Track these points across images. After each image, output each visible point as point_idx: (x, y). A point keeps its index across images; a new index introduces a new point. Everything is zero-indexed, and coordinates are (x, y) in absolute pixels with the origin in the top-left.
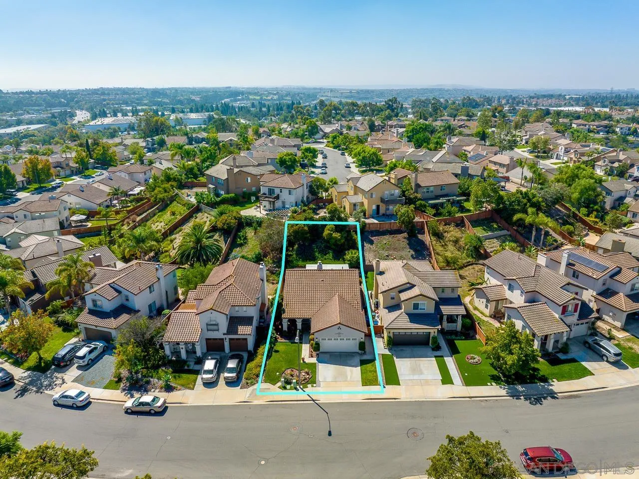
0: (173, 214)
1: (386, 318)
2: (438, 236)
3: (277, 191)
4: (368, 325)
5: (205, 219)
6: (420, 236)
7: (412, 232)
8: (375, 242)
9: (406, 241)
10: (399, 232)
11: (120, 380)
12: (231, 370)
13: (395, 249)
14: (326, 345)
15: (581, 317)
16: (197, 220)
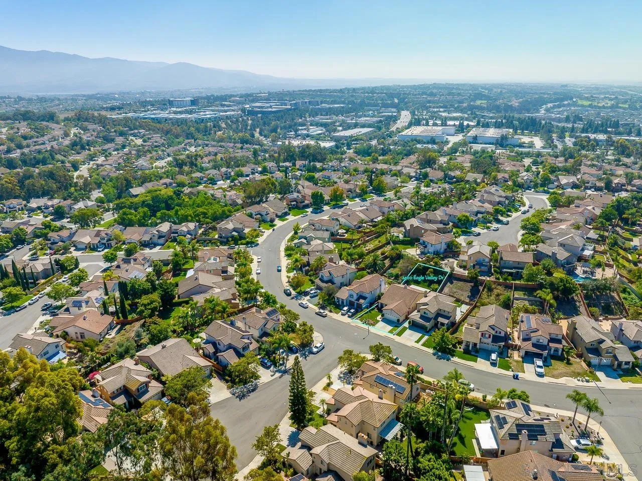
0: (379, 242)
2: (489, 290)
3: (426, 244)
6: (479, 287)
7: (475, 283)
8: (454, 283)
9: (471, 287)
10: (469, 281)
11: (319, 304)
12: (351, 313)
15: (493, 341)
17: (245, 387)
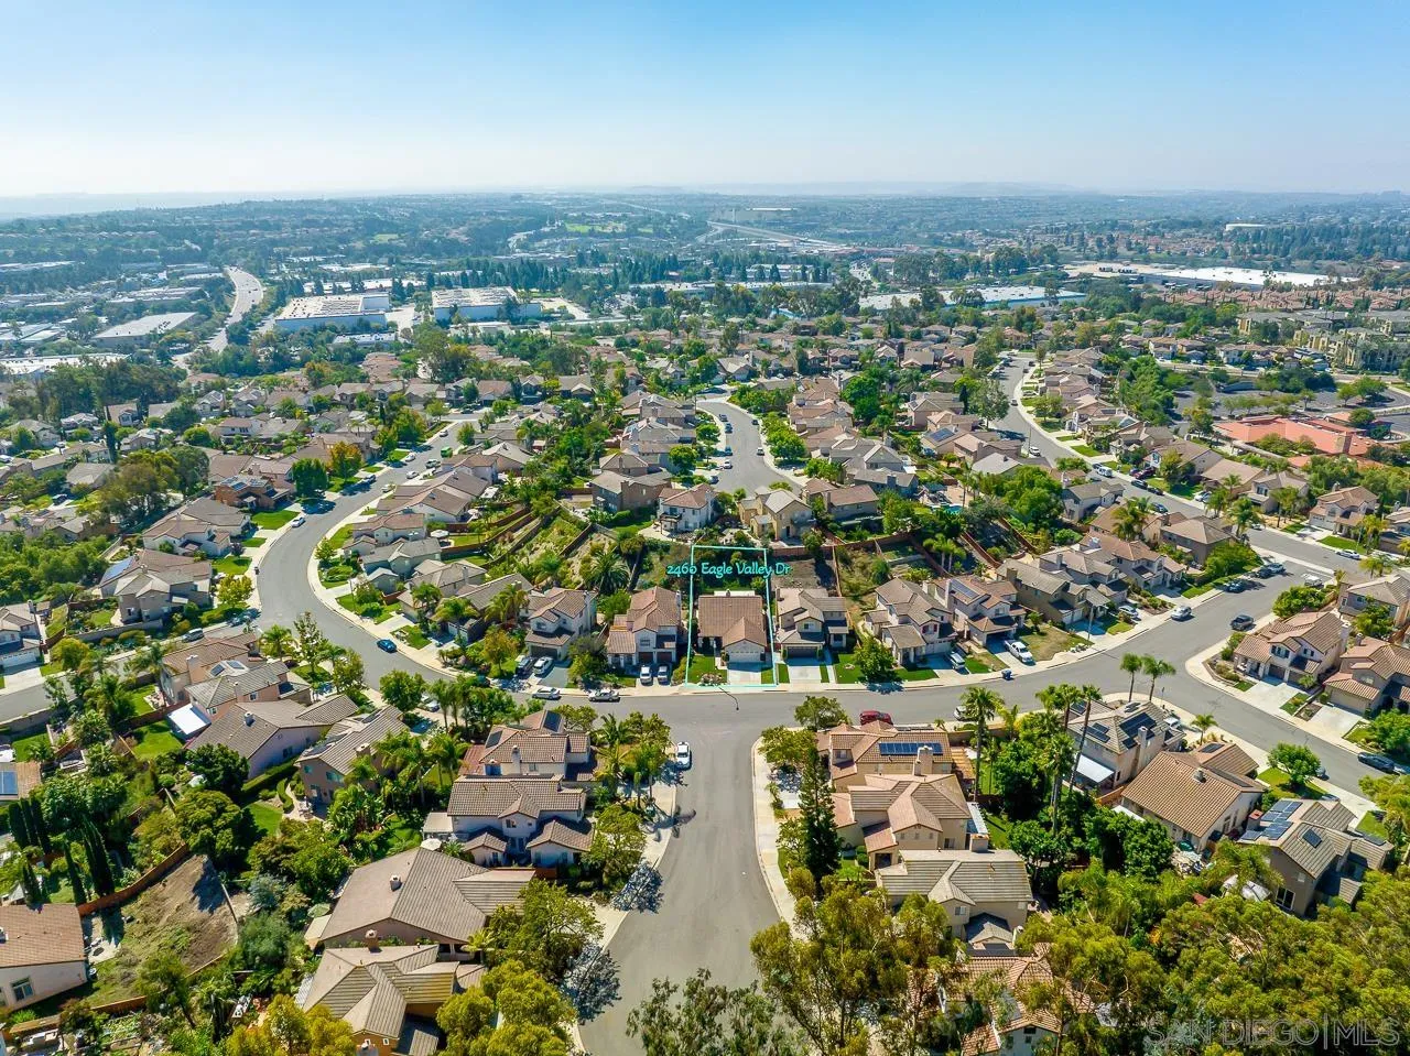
0: (562, 532)
1: (782, 636)
2: (846, 561)
3: (680, 511)
4: (769, 642)
5: (602, 541)
6: (828, 562)
7: (819, 557)
9: (813, 567)
10: (806, 557)
11: (576, 683)
12: (662, 674)
13: (801, 576)
14: (734, 657)
15: (941, 635)
16: (594, 542)
17: (634, 884)
